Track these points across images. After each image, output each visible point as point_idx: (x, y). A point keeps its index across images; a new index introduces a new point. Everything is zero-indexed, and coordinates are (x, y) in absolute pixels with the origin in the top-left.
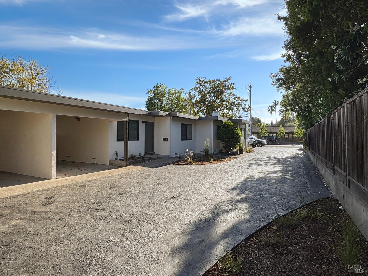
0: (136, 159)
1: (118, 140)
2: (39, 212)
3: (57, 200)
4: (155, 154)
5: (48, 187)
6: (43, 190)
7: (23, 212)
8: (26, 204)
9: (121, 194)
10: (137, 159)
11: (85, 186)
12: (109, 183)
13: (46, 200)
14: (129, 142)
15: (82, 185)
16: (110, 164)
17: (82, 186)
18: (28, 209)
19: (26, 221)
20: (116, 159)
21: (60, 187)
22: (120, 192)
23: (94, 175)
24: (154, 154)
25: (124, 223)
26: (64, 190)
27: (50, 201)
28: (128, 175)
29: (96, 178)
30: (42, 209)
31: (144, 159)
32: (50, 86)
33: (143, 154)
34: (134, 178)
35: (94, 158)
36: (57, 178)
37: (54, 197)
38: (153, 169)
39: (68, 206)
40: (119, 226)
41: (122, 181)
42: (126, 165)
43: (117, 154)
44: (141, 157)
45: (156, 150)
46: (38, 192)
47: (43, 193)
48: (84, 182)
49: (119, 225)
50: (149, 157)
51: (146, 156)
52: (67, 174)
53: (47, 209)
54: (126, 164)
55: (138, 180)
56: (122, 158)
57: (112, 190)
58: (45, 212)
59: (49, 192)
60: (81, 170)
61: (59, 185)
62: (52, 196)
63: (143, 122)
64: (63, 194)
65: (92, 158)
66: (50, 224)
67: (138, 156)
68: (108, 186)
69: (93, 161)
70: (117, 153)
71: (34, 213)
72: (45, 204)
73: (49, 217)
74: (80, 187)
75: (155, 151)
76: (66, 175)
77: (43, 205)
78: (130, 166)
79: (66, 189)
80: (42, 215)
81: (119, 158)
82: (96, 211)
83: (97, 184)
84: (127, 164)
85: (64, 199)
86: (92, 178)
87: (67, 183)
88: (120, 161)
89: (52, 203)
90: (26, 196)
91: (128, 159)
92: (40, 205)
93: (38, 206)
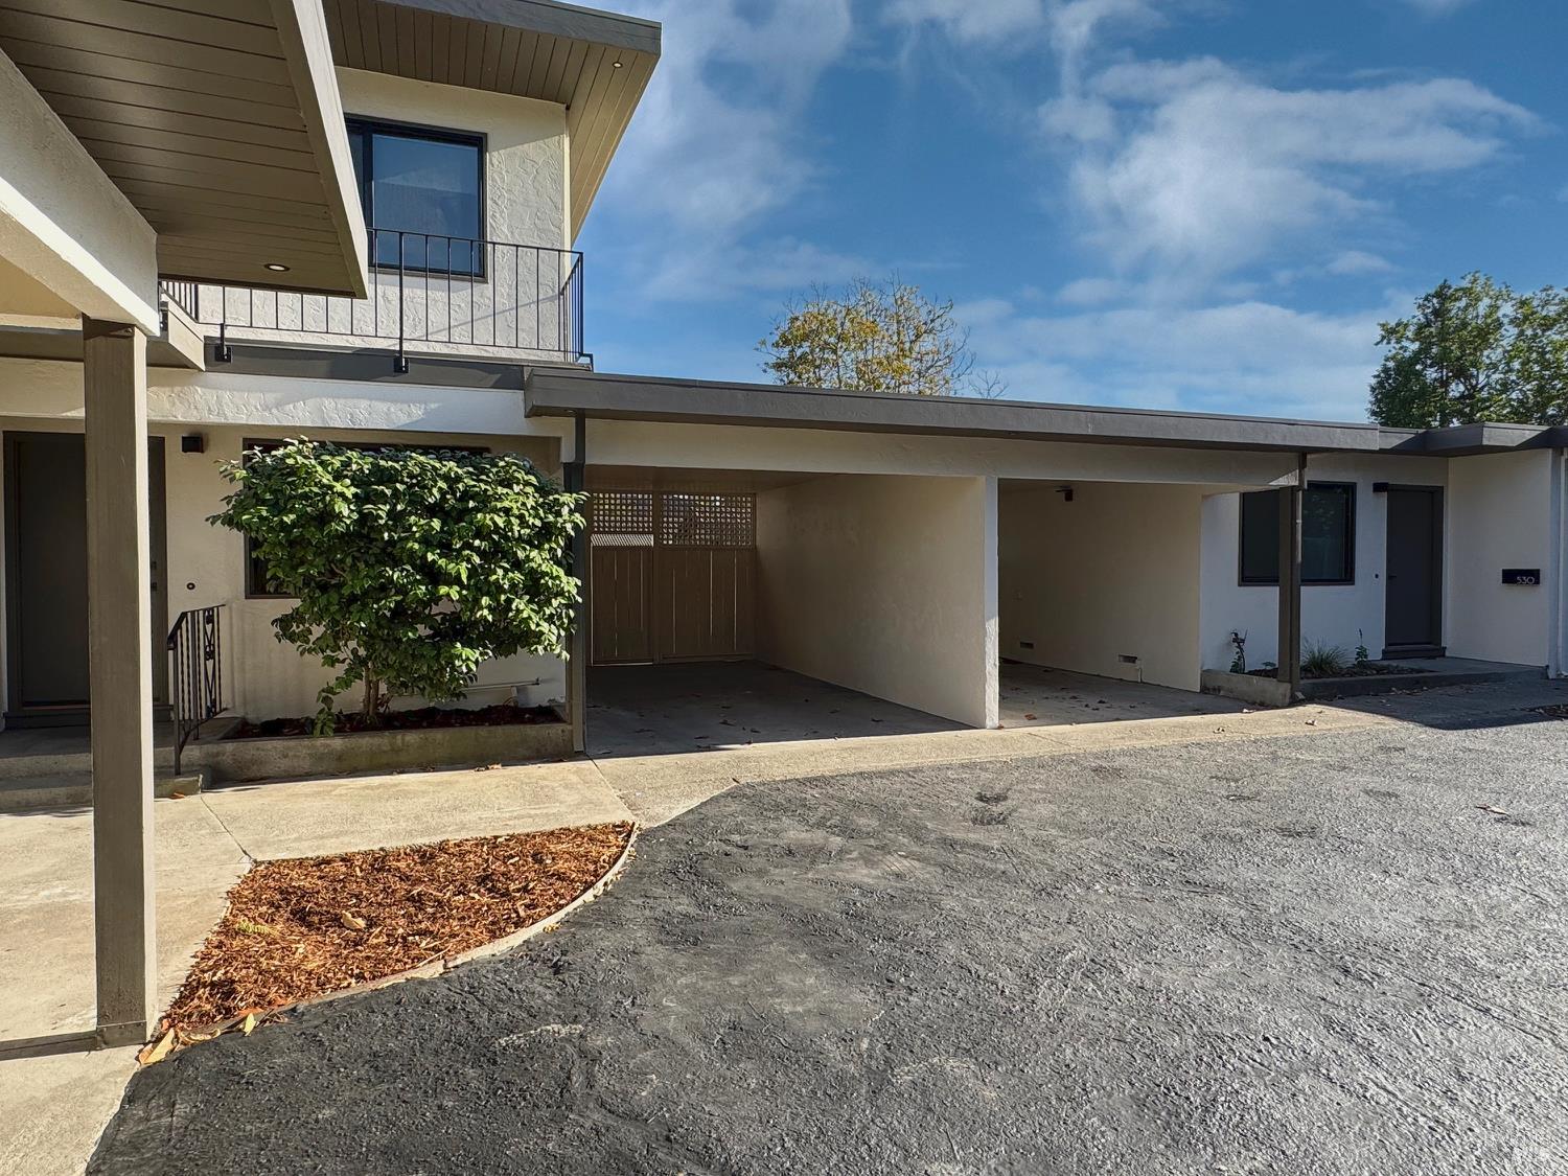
0: (1339, 673)
1: (1246, 579)
2: (965, 844)
3: (1020, 810)
4: (1447, 654)
5: (978, 756)
6: (963, 766)
7: (917, 833)
8: (919, 807)
9: (1287, 832)
10: (1343, 676)
11: (1117, 772)
12: (1220, 774)
13: (981, 804)
14: (1302, 588)
15: (1101, 766)
16: (1205, 690)
17: (1104, 770)
18: (930, 825)
19: (932, 869)
20: (1237, 668)
21: (1019, 764)
22: (1282, 824)
23: (1145, 732)
24: (1444, 656)
25: (1335, 974)
26: (1037, 776)
27: (996, 809)
28: (1309, 748)
29: (1155, 742)
30: (973, 837)
31: (1382, 677)
32: (956, 375)
33: (1375, 653)
34: (1345, 768)
35: (1132, 660)
36: (1000, 727)
37: (1005, 798)
38: (1454, 737)
39: (1064, 841)
40: (1315, 985)
41: (1283, 772)
42: (1287, 701)
43: (1239, 647)
44: (1363, 665)
45: (1452, 636)
46: (948, 768)
47: (967, 776)
48: (1105, 755)
49: (1314, 980)
50: (1412, 671)
51: (1394, 663)
52: (1036, 716)
53: (993, 838)
54: (1288, 695)
55: (1367, 778)
56: (1267, 664)
57: (1238, 806)
58: (986, 849)
59: (984, 775)
60: (1087, 706)
61: (1015, 754)
62: (997, 790)
63: (1379, 488)
64: (1036, 790)
65: (1121, 659)
66: (1014, 898)
67: (1351, 659)
68: (1217, 788)
69: (1128, 672)
70: (1238, 641)
71: (951, 844)
72: (981, 820)
73: (1003, 873)
74: (1098, 775)
75: (1448, 639)
76: (1030, 718)
77: (975, 821)
78: (1312, 709)
79: (1043, 774)
80: (977, 857)
81: (1252, 663)
82: (1186, 889)
83: (1166, 772)
84: (1293, 696)
85: (1044, 810)
86: (1138, 744)
87: (1044, 751)
88: (1255, 679)
89: (1002, 820)
90: (914, 777)
91: (1297, 672)
92: (966, 820)
93: (959, 821)
